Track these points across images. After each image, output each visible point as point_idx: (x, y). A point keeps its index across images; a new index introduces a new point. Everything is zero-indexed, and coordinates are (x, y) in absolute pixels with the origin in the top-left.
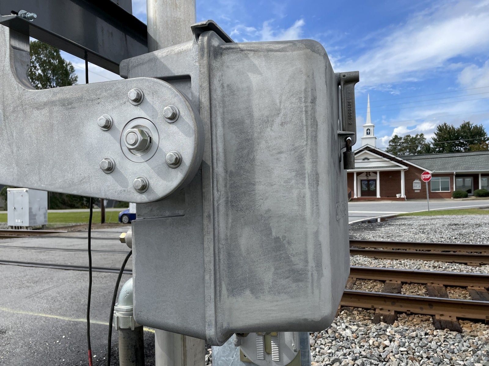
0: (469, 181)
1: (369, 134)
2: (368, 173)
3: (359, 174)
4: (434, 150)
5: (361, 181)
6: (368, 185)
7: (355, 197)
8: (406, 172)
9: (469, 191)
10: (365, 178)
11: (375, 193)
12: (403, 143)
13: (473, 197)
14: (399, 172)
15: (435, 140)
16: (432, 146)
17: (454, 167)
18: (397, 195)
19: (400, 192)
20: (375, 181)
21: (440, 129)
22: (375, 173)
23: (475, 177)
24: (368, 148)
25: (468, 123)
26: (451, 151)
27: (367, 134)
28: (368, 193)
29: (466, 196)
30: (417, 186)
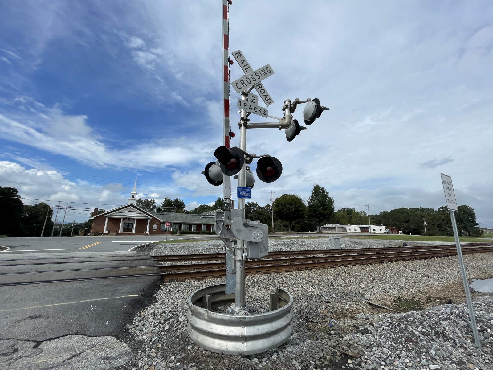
0: (177, 226)
1: (134, 198)
2: (129, 219)
3: (124, 219)
4: (162, 209)
5: (125, 223)
6: (128, 226)
7: (120, 232)
8: (151, 220)
9: (177, 231)
10: (127, 222)
11: (131, 230)
12: (143, 203)
13: (179, 234)
14: (147, 220)
15: (163, 205)
16: (161, 208)
17: (173, 219)
18: (144, 232)
19: (146, 231)
20: (133, 224)
21: (166, 200)
22: (134, 219)
23: (180, 225)
24: (132, 205)
25: (178, 199)
26: (170, 211)
27: (132, 197)
28: (127, 230)
29: (176, 233)
30: (155, 227)
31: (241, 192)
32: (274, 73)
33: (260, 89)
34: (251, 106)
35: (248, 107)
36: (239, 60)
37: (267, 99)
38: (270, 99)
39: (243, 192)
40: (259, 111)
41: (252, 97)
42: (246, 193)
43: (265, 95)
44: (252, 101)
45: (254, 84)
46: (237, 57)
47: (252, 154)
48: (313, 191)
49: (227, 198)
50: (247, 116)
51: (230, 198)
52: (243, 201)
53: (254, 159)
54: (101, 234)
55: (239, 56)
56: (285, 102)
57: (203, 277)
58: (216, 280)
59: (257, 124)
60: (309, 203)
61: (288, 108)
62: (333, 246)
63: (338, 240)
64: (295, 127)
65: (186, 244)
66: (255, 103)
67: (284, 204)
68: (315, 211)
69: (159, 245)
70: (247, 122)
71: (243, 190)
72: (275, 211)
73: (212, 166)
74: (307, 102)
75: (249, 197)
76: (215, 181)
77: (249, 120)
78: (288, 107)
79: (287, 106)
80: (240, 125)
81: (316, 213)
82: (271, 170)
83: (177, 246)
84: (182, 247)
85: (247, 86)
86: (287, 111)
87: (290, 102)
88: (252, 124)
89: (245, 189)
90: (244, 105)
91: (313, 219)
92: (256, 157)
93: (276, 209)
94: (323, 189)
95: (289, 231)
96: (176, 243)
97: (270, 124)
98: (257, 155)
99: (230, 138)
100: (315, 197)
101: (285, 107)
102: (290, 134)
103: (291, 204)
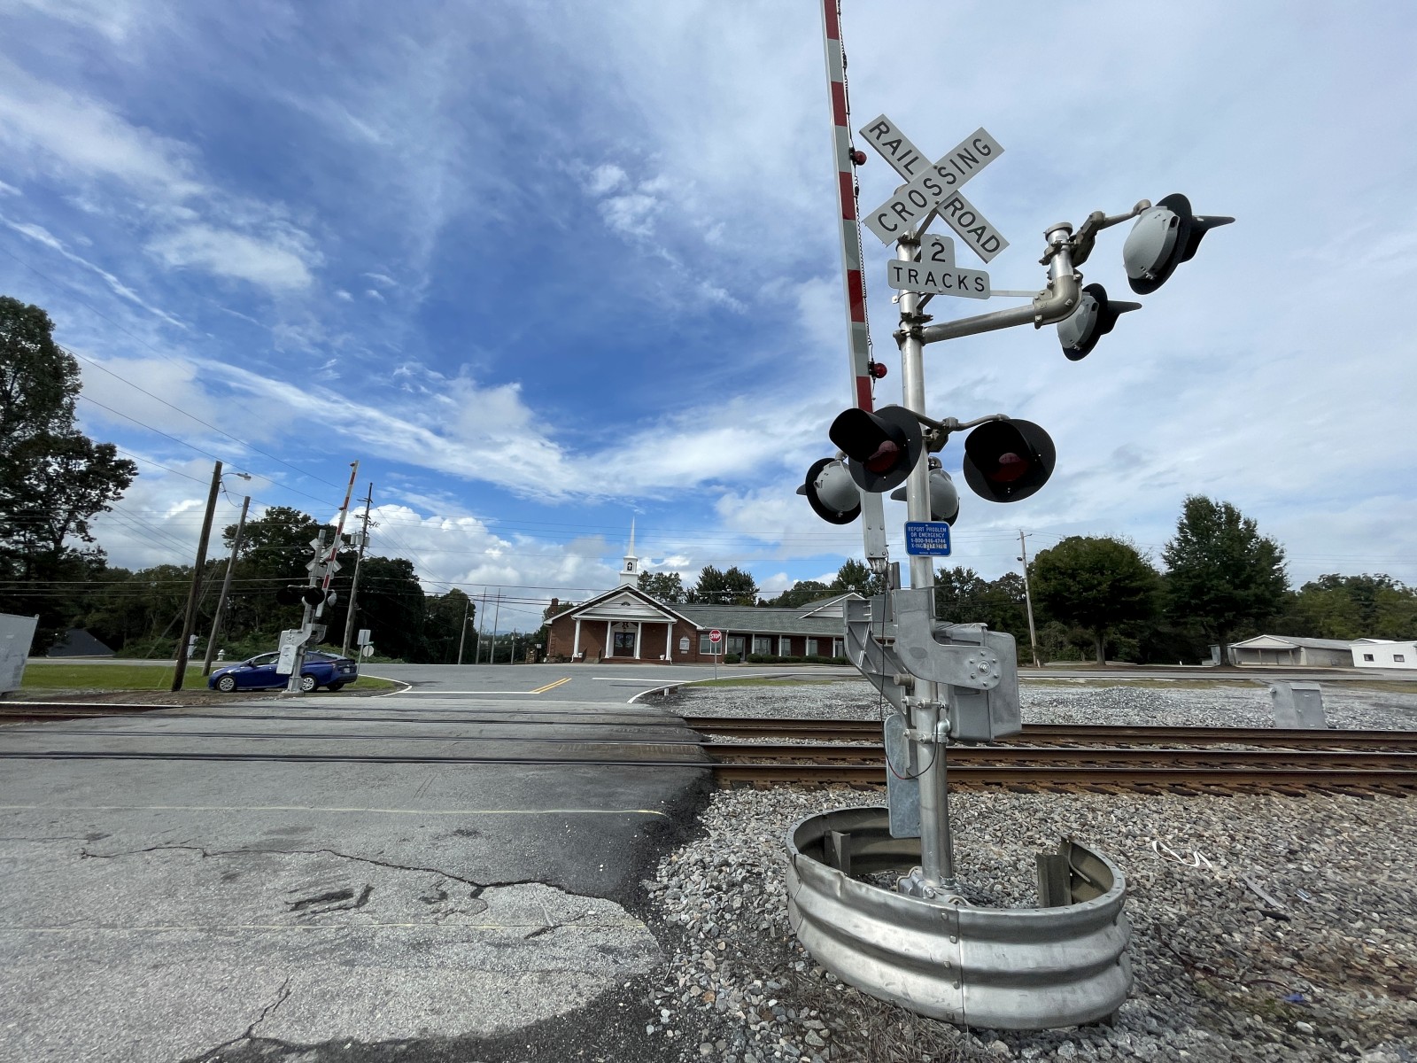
0: (740, 642)
1: (632, 569)
2: (625, 624)
3: (614, 623)
4: (698, 598)
5: (616, 633)
6: (624, 641)
7: (607, 657)
8: (675, 626)
9: (740, 654)
10: (622, 631)
11: (631, 652)
13: (746, 663)
14: (665, 625)
15: (699, 585)
16: (696, 593)
17: (727, 624)
18: (661, 656)
19: (665, 653)
20: (634, 635)
21: (707, 572)
22: (636, 624)
23: (748, 637)
24: (628, 589)
25: (735, 569)
26: (717, 602)
27: (628, 569)
28: (623, 652)
29: (738, 661)
30: (685, 645)
31: (918, 537)
32: (1001, 150)
33: (958, 213)
34: (930, 274)
35: (922, 278)
36: (884, 145)
37: (982, 241)
38: (993, 237)
39: (924, 538)
40: (961, 282)
41: (933, 245)
42: (934, 539)
43: (975, 231)
44: (933, 259)
45: (937, 203)
46: (878, 138)
47: (945, 420)
48: (1185, 521)
49: (875, 559)
50: (920, 307)
51: (884, 559)
52: (925, 565)
53: (953, 436)
54: (568, 660)
55: (881, 132)
56: (1048, 236)
57: (820, 783)
58: (860, 795)
59: (955, 326)
60: (1170, 562)
61: (1063, 252)
62: (1292, 718)
63: (1316, 694)
64: (1093, 309)
65: (767, 690)
66: (944, 261)
67: (1070, 571)
68: (1198, 591)
69: (699, 690)
70: (923, 325)
71: (925, 531)
72: (1039, 594)
73: (826, 467)
74: (1138, 217)
75: (946, 552)
76: (837, 512)
77: (928, 318)
78: (1064, 247)
79: (1057, 248)
80: (901, 338)
81: (1206, 598)
82: (1013, 460)
83: (744, 693)
84: (757, 698)
85: (912, 215)
86: (1059, 262)
87: (1069, 230)
88: (939, 329)
89: (930, 529)
90: (910, 276)
91: (1191, 619)
92: (961, 428)
93: (1042, 586)
94: (1229, 510)
95: (1095, 660)
96: (740, 687)
97: (1001, 316)
98: (962, 421)
99: (872, 381)
100: (1194, 539)
101: (1052, 250)
102: (1078, 335)
103: (1098, 568)
